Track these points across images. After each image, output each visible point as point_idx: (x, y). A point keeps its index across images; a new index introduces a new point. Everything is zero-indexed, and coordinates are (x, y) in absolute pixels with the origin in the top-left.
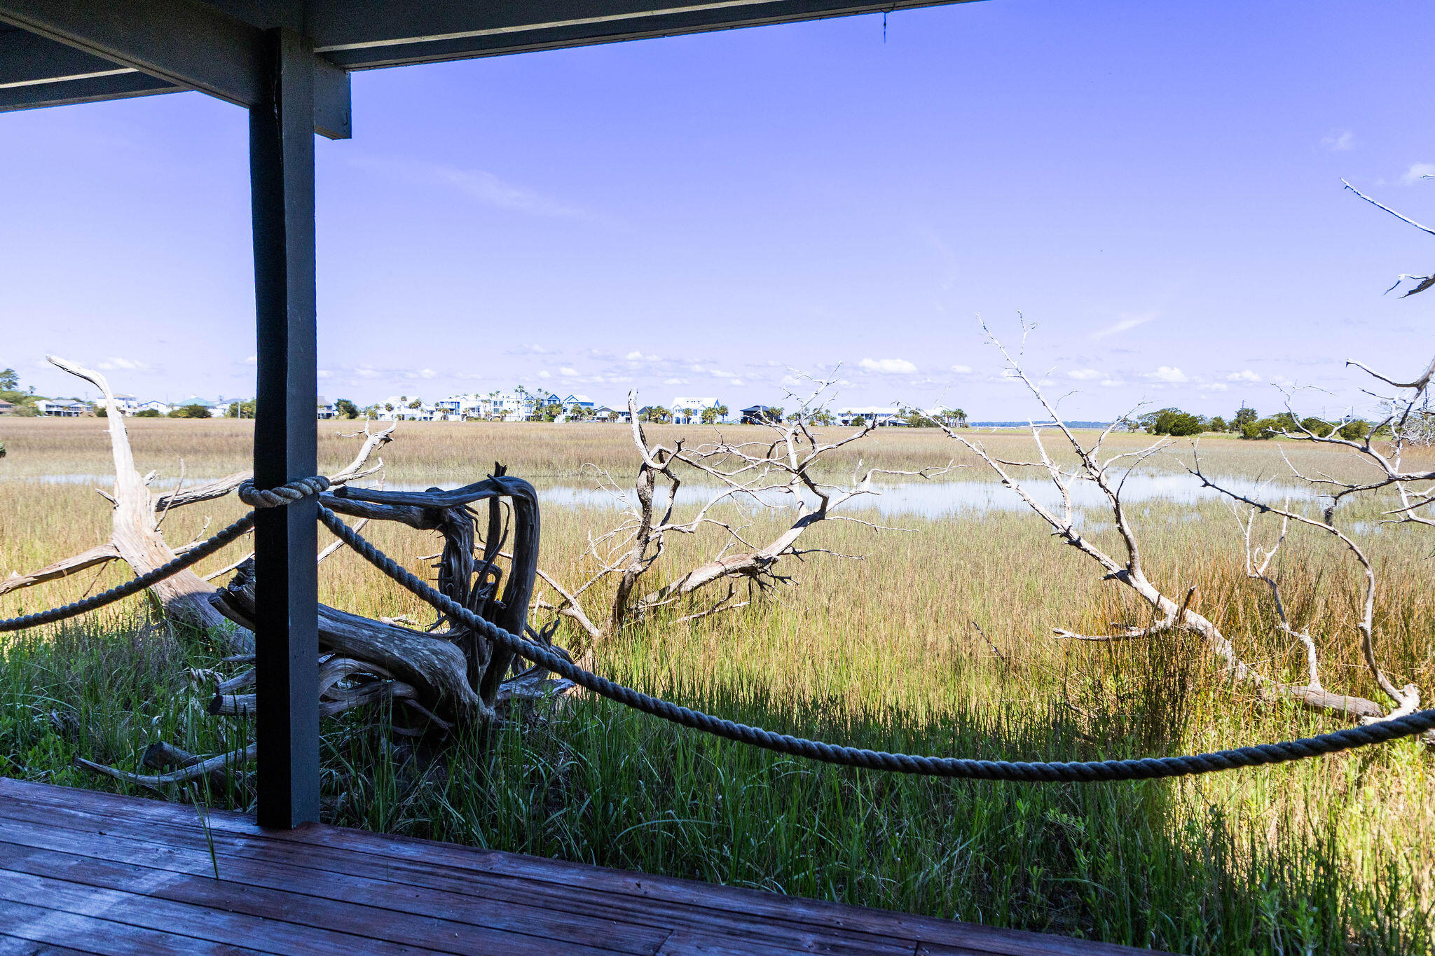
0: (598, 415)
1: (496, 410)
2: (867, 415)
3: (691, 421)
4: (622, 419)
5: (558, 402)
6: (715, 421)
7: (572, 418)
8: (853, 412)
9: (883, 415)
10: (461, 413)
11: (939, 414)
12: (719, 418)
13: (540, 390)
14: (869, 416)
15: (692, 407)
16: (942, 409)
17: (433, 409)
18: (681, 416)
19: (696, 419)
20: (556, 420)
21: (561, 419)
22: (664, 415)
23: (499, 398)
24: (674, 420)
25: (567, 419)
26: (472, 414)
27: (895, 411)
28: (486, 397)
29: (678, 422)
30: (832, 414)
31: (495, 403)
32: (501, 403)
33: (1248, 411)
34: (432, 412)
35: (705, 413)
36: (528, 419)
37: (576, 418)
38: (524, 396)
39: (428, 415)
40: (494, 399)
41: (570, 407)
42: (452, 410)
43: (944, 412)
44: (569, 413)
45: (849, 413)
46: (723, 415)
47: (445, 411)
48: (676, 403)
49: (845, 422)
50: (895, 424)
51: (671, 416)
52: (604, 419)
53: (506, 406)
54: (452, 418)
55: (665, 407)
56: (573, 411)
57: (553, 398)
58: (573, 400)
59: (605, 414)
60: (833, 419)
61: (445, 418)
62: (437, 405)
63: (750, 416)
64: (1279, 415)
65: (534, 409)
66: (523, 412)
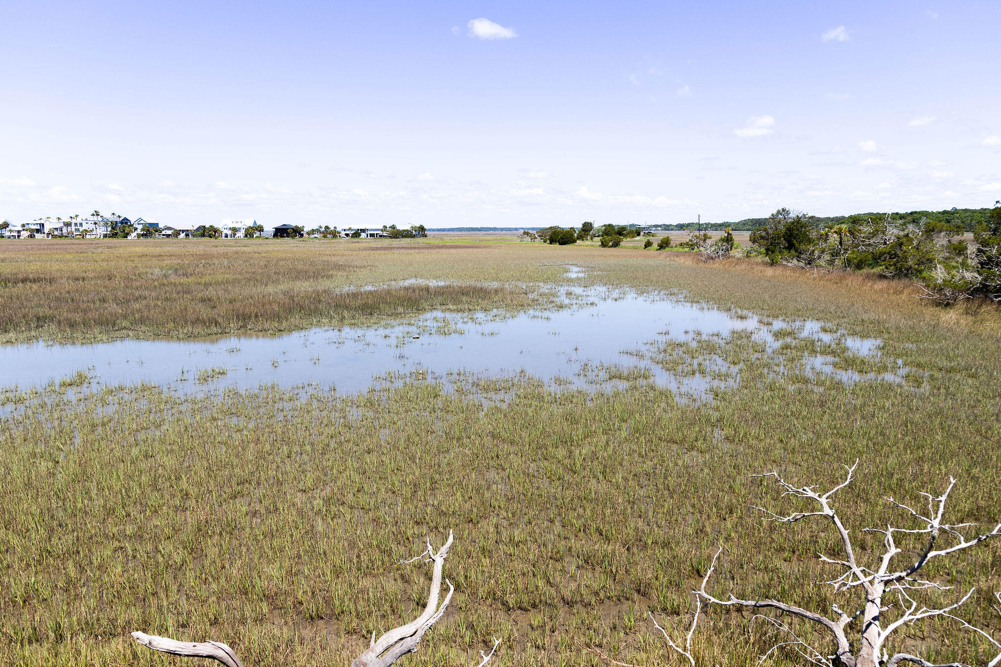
0: (163, 233)
1: (77, 230)
2: (361, 230)
3: (237, 236)
4: (182, 235)
5: (129, 224)
6: (255, 236)
7: (142, 235)
8: (352, 228)
9: (372, 230)
10: (46, 232)
11: (409, 228)
12: (257, 234)
13: (114, 214)
14: (363, 231)
15: (237, 226)
16: (411, 226)
17: (21, 229)
18: (229, 232)
19: (241, 234)
20: (129, 238)
21: (134, 234)
22: (215, 232)
23: (79, 220)
24: (223, 235)
25: (139, 236)
26: (56, 233)
27: (381, 227)
28: (68, 220)
29: (226, 236)
30: (338, 229)
31: (76, 224)
32: (81, 224)
33: (588, 223)
34: (19, 232)
35: (247, 230)
36: (105, 236)
37: (146, 235)
38: (100, 219)
39: (16, 234)
40: (74, 221)
41: (140, 227)
42: (37, 230)
43: (412, 227)
44: (139, 231)
45: (350, 229)
46: (260, 231)
47: (32, 231)
48: (223, 223)
49: (347, 235)
50: (381, 236)
51: (221, 232)
52: (168, 236)
53: (85, 227)
54: (38, 236)
55: (216, 226)
56: (142, 230)
57: (125, 221)
58: (142, 222)
59: (169, 232)
60: (339, 233)
61: (32, 236)
62: (23, 226)
63: (282, 232)
64: (605, 225)
65: (109, 229)
66: (101, 231)
